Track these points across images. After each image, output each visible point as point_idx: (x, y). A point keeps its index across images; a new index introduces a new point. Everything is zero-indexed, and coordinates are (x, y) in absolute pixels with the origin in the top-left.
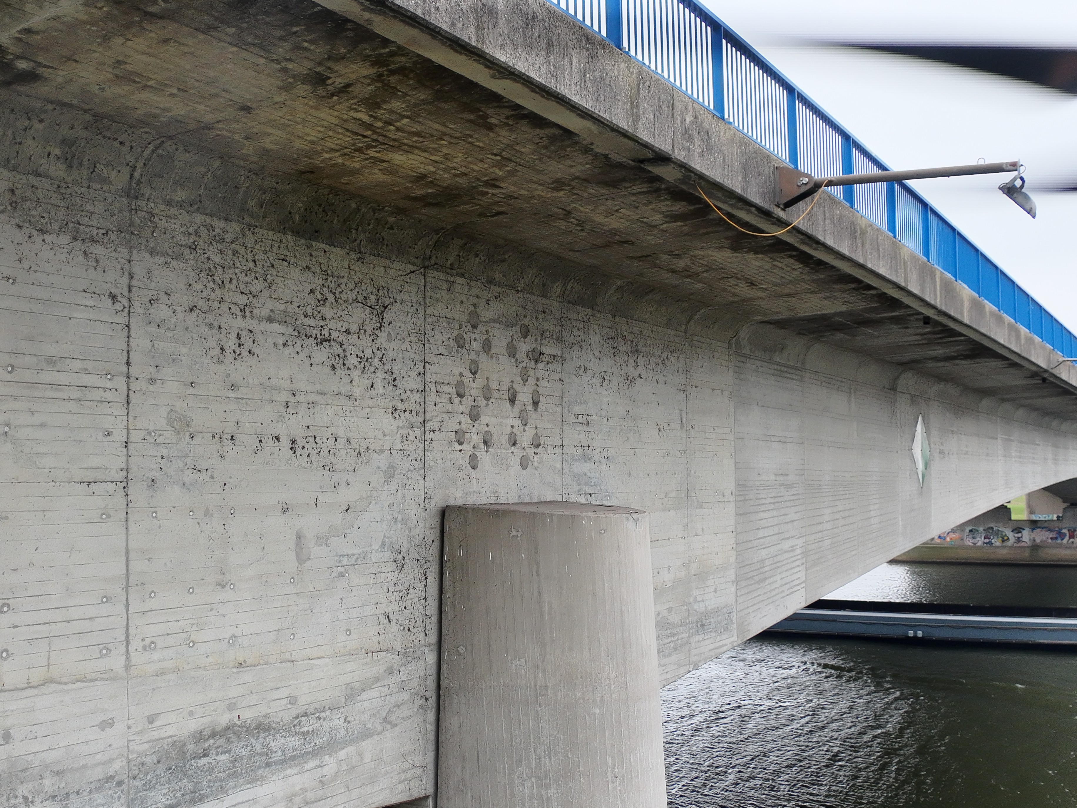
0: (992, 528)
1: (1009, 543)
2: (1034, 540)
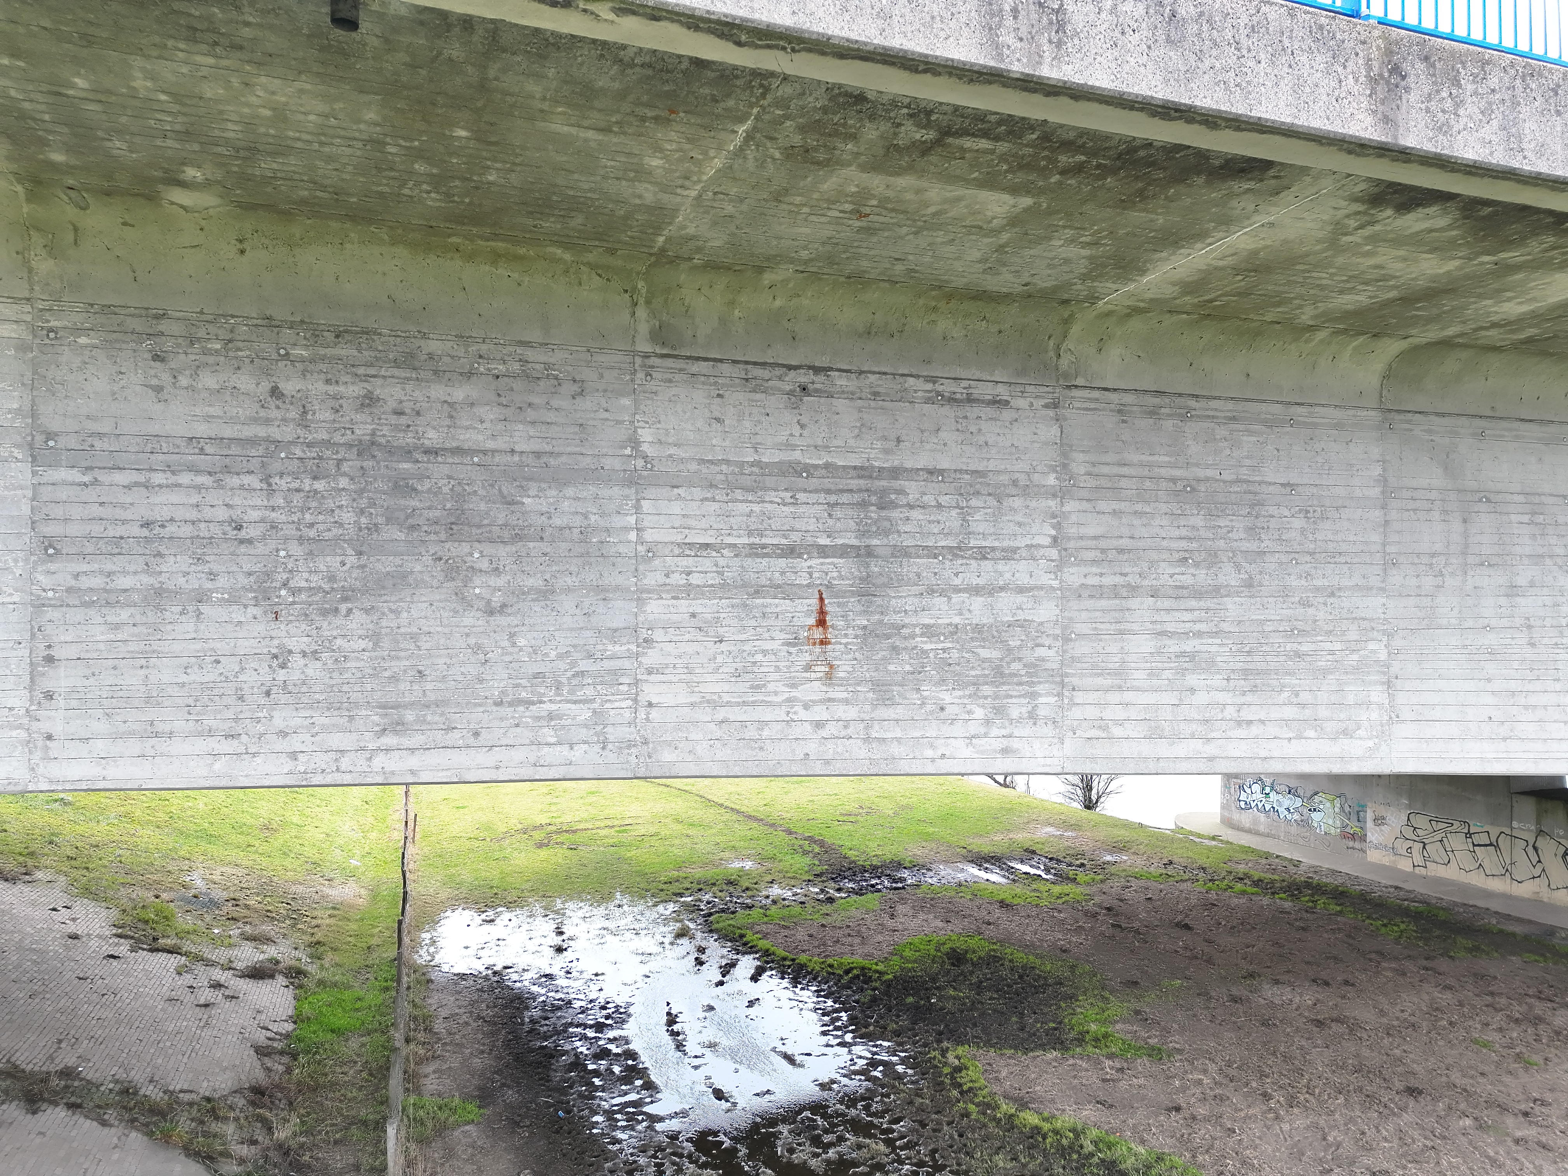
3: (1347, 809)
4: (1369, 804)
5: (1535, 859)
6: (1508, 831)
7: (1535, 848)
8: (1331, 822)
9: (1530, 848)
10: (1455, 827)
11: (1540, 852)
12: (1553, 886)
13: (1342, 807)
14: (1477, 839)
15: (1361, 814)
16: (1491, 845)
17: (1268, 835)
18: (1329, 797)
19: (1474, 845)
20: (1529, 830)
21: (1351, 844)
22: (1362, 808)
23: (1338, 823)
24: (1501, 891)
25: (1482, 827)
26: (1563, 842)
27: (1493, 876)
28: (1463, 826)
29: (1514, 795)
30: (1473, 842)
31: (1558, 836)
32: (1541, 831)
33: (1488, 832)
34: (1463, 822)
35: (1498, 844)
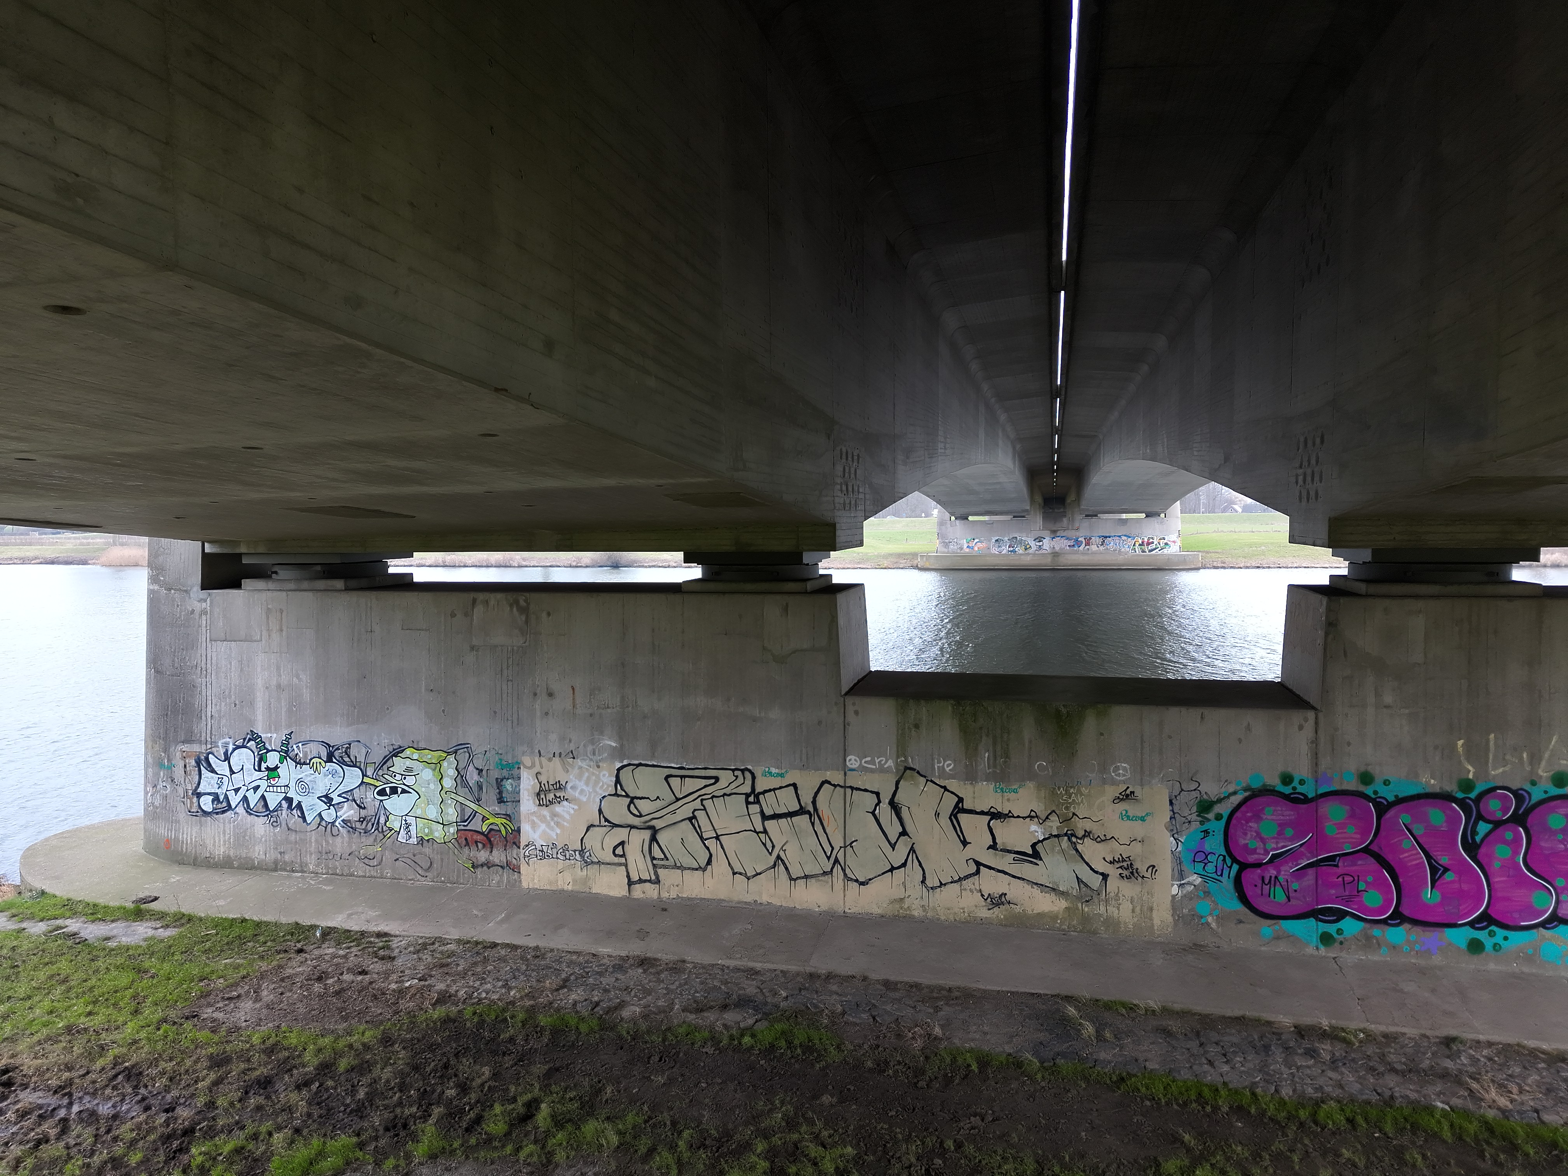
3: (473, 777)
4: (527, 760)
5: (893, 830)
6: (836, 777)
7: (894, 806)
8: (432, 812)
9: (885, 805)
10: (722, 783)
11: (905, 813)
12: (929, 883)
13: (461, 777)
14: (770, 804)
15: (508, 785)
16: (802, 811)
17: (276, 867)
18: (429, 756)
19: (764, 817)
20: (882, 770)
21: (483, 855)
22: (512, 770)
23: (452, 814)
24: (824, 908)
25: (781, 775)
26: (952, 785)
27: (806, 877)
28: (740, 780)
29: (849, 700)
30: (762, 812)
31: (943, 774)
32: (907, 768)
33: (794, 785)
34: (743, 771)
35: (816, 809)
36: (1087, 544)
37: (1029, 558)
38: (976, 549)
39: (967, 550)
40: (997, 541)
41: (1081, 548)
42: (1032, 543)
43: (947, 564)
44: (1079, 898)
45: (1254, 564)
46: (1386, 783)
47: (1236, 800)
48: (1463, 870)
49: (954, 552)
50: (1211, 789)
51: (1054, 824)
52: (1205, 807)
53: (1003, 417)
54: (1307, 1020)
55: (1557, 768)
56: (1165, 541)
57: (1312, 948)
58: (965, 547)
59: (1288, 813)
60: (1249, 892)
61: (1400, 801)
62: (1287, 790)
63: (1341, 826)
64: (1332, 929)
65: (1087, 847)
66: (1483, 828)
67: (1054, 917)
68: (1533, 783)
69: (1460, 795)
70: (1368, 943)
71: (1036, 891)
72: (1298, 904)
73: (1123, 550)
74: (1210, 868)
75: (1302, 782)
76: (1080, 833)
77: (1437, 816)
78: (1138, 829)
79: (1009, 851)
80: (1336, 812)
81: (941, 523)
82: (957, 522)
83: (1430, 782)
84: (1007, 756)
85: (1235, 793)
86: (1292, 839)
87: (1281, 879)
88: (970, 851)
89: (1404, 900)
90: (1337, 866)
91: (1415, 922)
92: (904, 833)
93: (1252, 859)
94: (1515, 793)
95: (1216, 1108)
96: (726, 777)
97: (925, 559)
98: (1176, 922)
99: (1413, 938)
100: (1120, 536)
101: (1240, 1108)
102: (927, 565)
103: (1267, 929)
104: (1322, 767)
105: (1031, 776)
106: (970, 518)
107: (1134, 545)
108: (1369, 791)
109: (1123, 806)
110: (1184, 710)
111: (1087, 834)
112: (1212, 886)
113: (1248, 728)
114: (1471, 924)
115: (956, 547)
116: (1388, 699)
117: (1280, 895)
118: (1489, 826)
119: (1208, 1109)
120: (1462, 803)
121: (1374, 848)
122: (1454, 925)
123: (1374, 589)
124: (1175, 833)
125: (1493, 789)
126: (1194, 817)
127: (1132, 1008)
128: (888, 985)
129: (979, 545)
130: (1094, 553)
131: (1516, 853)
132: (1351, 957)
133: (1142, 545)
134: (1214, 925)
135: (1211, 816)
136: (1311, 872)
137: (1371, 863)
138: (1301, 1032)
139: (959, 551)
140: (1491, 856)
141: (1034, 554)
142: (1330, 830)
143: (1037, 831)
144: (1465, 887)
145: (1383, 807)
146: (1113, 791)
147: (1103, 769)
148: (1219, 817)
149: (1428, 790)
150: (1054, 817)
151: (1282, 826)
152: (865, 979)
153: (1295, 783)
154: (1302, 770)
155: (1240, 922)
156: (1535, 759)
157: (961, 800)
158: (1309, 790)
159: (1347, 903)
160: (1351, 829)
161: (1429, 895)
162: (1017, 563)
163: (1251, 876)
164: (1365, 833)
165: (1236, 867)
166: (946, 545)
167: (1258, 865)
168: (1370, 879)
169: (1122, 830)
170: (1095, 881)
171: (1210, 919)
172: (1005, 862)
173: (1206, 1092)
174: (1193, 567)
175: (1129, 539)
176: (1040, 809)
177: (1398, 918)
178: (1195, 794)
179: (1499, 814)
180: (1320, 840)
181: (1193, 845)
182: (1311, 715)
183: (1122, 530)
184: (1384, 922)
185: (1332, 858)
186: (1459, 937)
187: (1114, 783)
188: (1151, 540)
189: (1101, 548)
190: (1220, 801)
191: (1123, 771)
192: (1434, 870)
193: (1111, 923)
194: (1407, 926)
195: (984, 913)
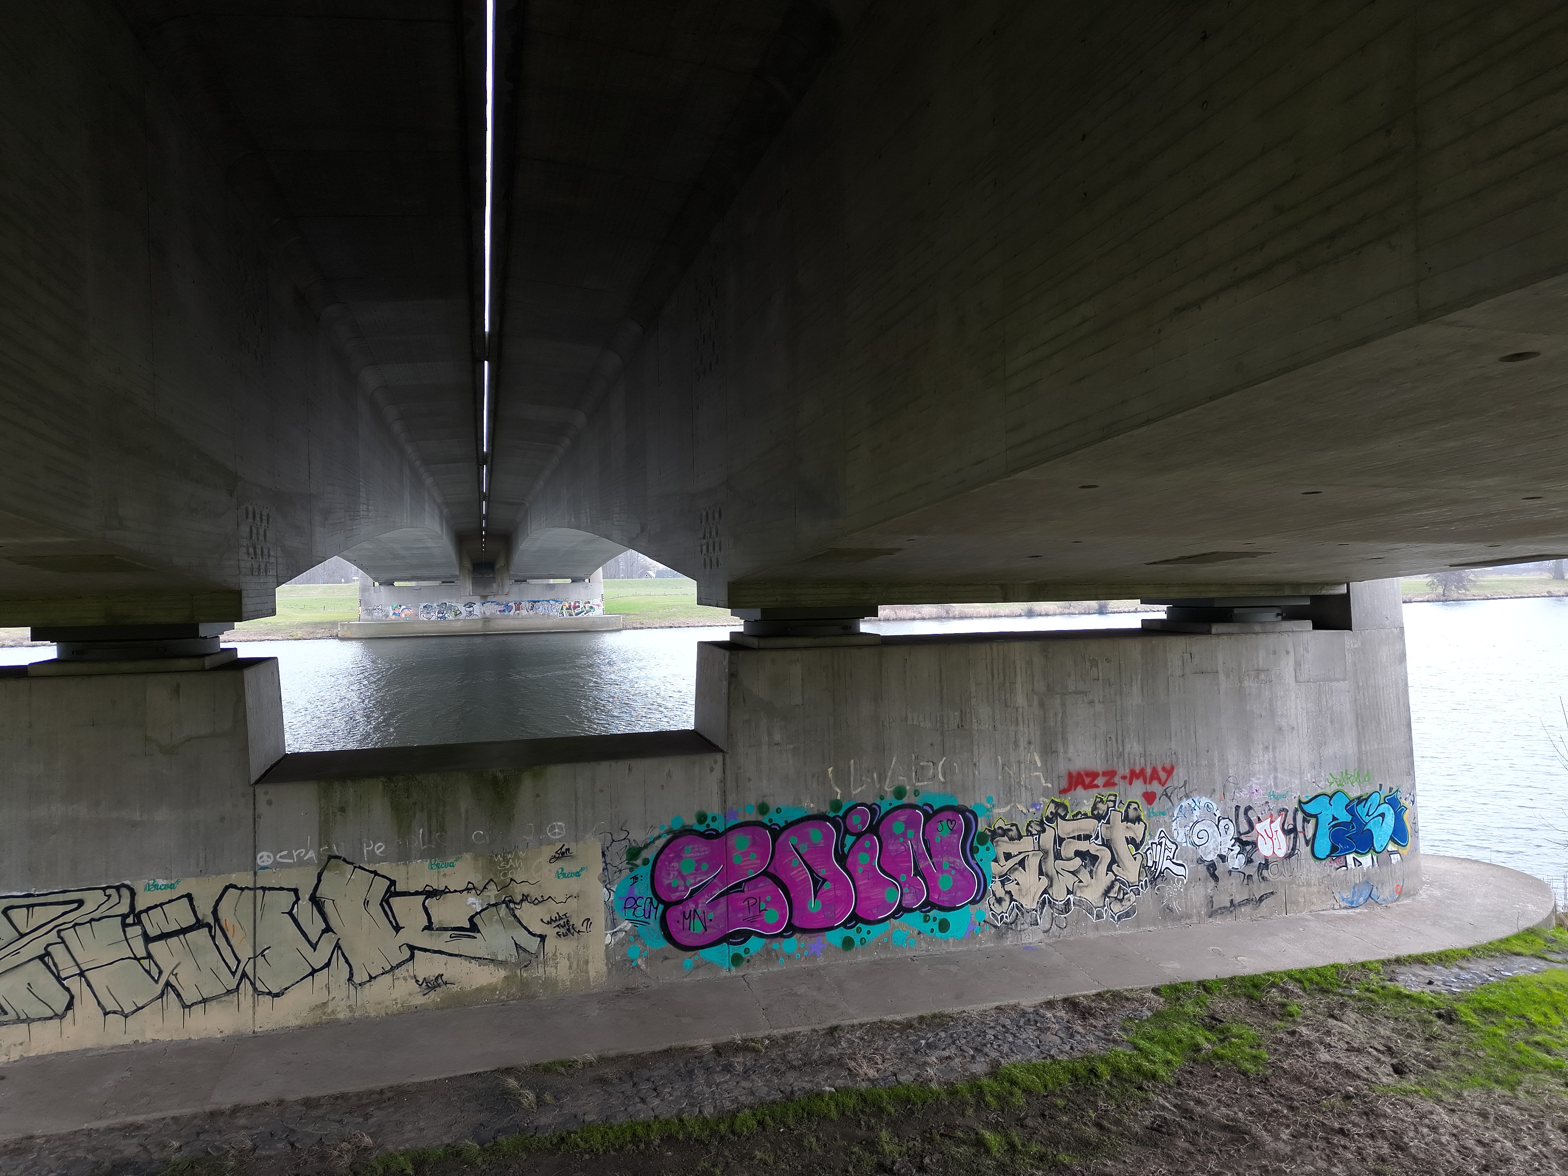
0: (446, 604)
1: (461, 617)
2: (484, 613)
5: (314, 926)
6: (243, 879)
7: (316, 901)
9: (304, 902)
10: (88, 907)
11: (329, 908)
12: (357, 979)
14: (154, 923)
16: (199, 924)
19: (148, 939)
20: (301, 863)
24: (227, 1033)
25: (172, 887)
26: (383, 868)
27: (205, 1001)
28: (115, 898)
29: (260, 790)
30: (145, 935)
31: (373, 858)
32: (331, 857)
33: (189, 896)
34: (118, 888)
35: (217, 920)
36: (518, 609)
37: (459, 624)
38: (403, 616)
39: (394, 617)
40: (425, 607)
41: (511, 613)
42: (463, 609)
43: (370, 632)
44: (517, 965)
45: (667, 624)
46: (778, 811)
47: (660, 843)
48: (837, 879)
49: (378, 620)
50: (638, 836)
51: (492, 893)
52: (634, 854)
53: (429, 481)
54: (724, 1039)
55: (897, 783)
56: (590, 605)
57: (727, 971)
58: (391, 614)
59: (703, 849)
60: (673, 929)
61: (789, 825)
62: (702, 828)
63: (745, 854)
64: (740, 949)
65: (526, 912)
66: (849, 840)
67: (492, 989)
68: (882, 798)
69: (832, 814)
70: (769, 956)
71: (474, 965)
72: (714, 933)
73: (552, 614)
74: (639, 912)
75: (714, 819)
76: (518, 898)
77: (816, 835)
78: (574, 885)
79: (446, 929)
80: (741, 842)
81: (364, 589)
82: (382, 588)
83: (810, 806)
84: (443, 829)
85: (659, 837)
86: (707, 873)
87: (699, 911)
88: (404, 937)
89: (795, 913)
90: (743, 891)
91: (804, 931)
92: (328, 929)
93: (674, 897)
94: (869, 807)
95: (648, 1144)
96: (93, 899)
97: (345, 628)
98: (609, 971)
99: (803, 945)
100: (548, 601)
101: (670, 1137)
102: (349, 634)
103: (688, 960)
104: (729, 804)
105: (468, 846)
106: (396, 584)
107: (562, 609)
108: (766, 820)
109: (560, 864)
110: (613, 763)
111: (525, 898)
112: (641, 929)
113: (669, 775)
114: (844, 925)
115: (380, 615)
116: (777, 737)
117: (698, 927)
118: (854, 838)
119: (642, 1146)
120: (833, 821)
121: (771, 870)
122: (832, 928)
123: (764, 643)
124: (607, 883)
125: (854, 807)
126: (624, 865)
127: (569, 1065)
128: (309, 1103)
129: (407, 611)
130: (523, 618)
131: (873, 858)
132: (756, 972)
133: (569, 608)
134: (643, 966)
135: (639, 862)
136: (723, 900)
137: (767, 884)
138: (718, 1050)
139: (384, 618)
140: (855, 863)
141: (465, 620)
142: (737, 859)
143: (474, 903)
144: (838, 893)
145: (776, 833)
146: (549, 851)
147: (540, 830)
148: (646, 862)
149: (810, 813)
150: (492, 886)
151: (699, 862)
152: (281, 1102)
153: (709, 821)
154: (714, 809)
155: (666, 958)
156: (882, 778)
157: (393, 883)
158: (719, 825)
159: (752, 923)
160: (753, 856)
161: (814, 905)
162: (447, 629)
163: (675, 913)
164: (763, 858)
165: (661, 907)
166: (369, 612)
167: (680, 902)
168: (769, 898)
169: (558, 888)
170: (533, 944)
171: (640, 961)
172: (441, 941)
173: (640, 1131)
174: (615, 628)
175: (557, 604)
176: (477, 879)
177: (792, 929)
178: (624, 843)
179: (860, 827)
180: (730, 870)
181: (624, 893)
182: (719, 757)
183: (550, 595)
184: (780, 935)
185: (739, 885)
186: (835, 937)
187: (551, 842)
188: (577, 604)
189: (531, 612)
190: (646, 846)
191: (558, 830)
192: (816, 883)
193: (549, 984)
194: (798, 935)
195: (419, 1000)
